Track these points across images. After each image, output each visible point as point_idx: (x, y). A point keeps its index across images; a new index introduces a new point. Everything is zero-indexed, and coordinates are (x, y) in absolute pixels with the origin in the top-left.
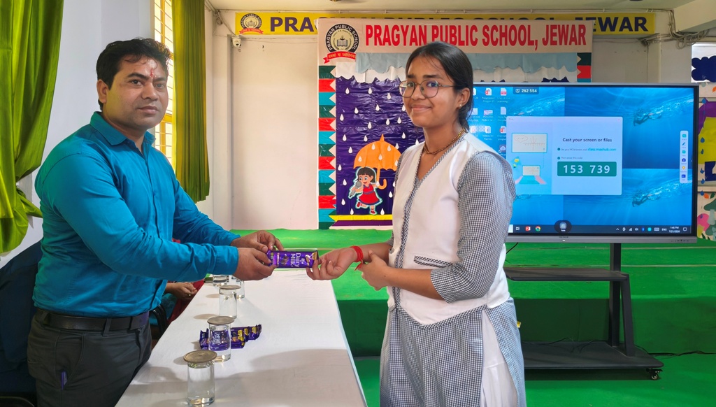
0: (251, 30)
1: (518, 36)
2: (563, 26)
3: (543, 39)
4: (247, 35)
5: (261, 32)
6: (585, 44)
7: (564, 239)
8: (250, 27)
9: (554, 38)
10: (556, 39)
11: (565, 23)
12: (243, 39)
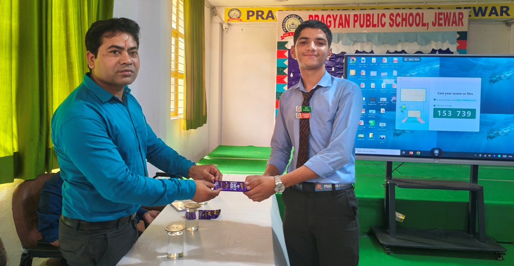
0: (234, 19)
1: (414, 20)
2: (447, 13)
3: (433, 22)
4: (231, 22)
5: (241, 20)
6: (462, 25)
7: (437, 161)
8: (234, 17)
9: (440, 21)
10: (442, 22)
11: (449, 11)
12: (229, 24)
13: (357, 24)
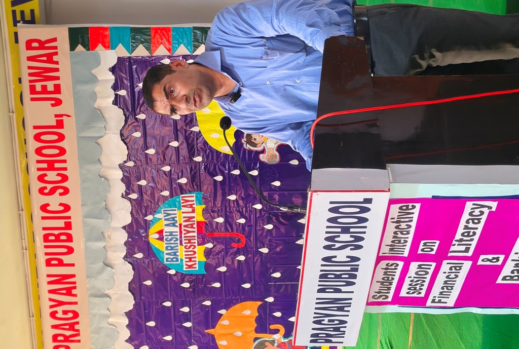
2: (30, 75)
6: (55, 40)
11: (25, 70)
13: (66, 259)
